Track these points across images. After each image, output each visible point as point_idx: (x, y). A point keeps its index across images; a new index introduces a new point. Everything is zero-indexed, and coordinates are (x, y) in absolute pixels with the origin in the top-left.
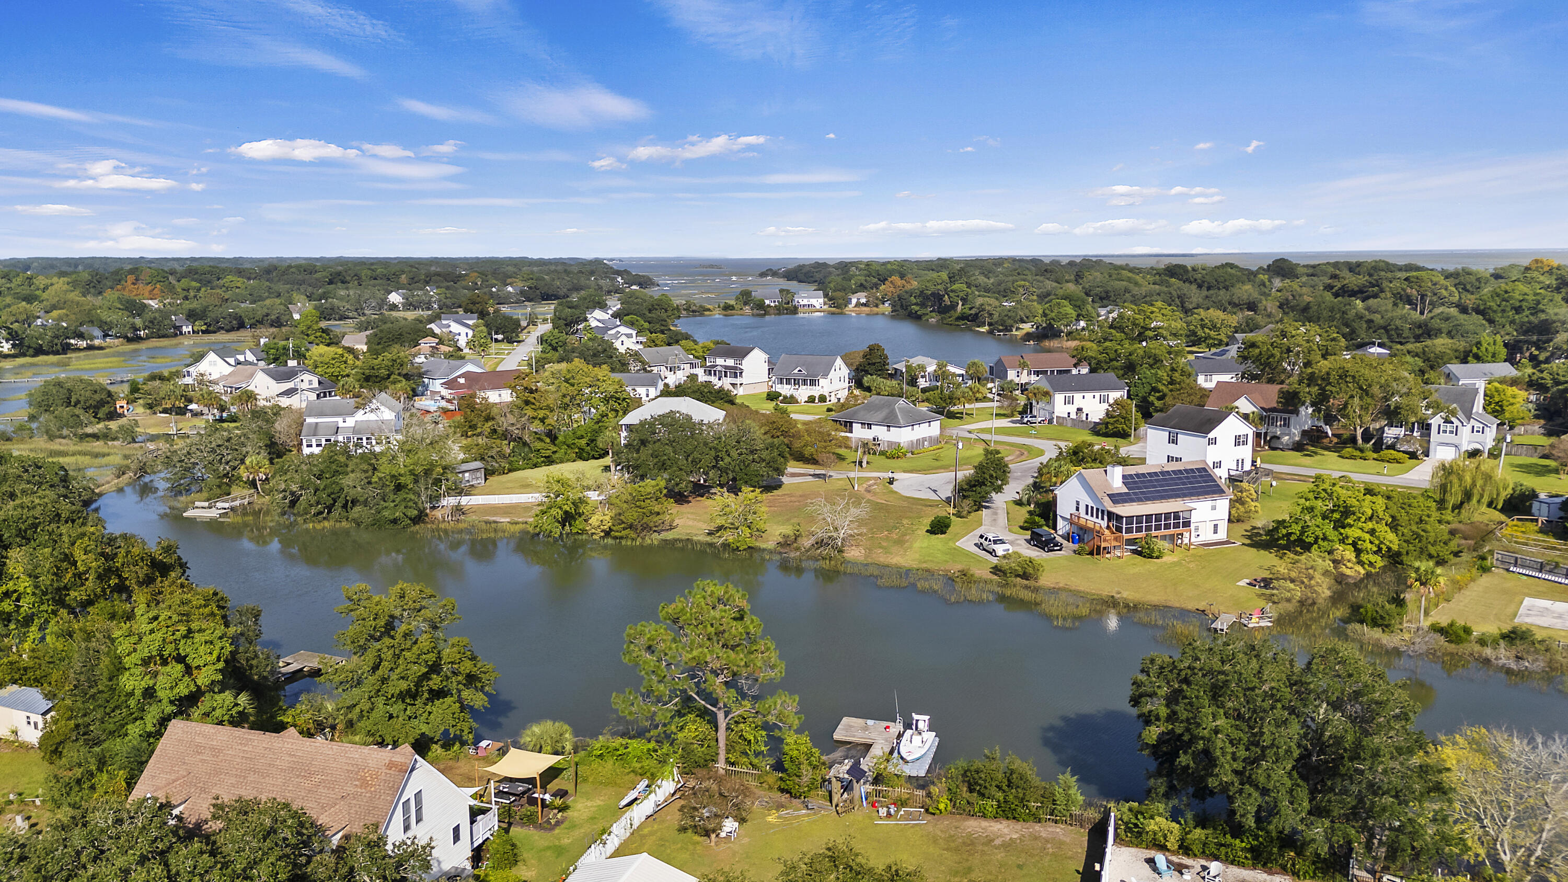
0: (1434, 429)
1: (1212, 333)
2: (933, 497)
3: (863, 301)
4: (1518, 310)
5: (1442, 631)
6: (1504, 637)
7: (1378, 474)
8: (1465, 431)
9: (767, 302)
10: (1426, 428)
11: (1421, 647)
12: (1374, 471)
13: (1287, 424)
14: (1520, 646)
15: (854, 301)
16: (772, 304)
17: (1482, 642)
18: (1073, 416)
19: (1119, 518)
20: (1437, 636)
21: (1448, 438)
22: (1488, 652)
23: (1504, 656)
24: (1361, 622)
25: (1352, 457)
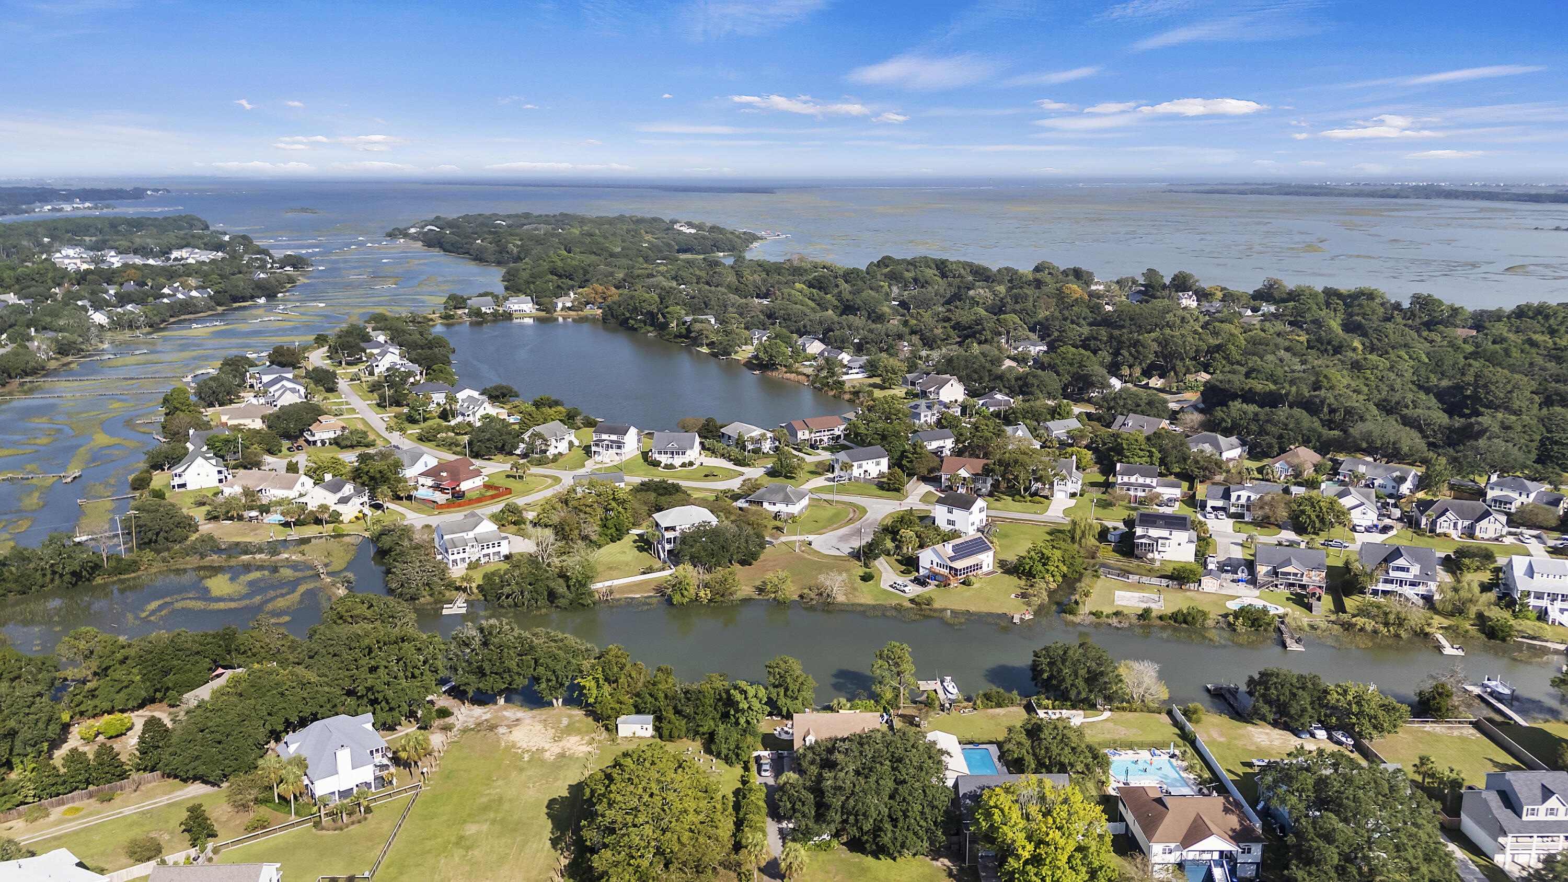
0: (1055, 483)
1: (893, 376)
2: (837, 553)
3: (569, 304)
4: (1071, 365)
5: (1094, 614)
6: (1114, 614)
7: (1035, 513)
8: (1069, 483)
9: (483, 309)
10: (1052, 484)
11: (1087, 622)
12: (1033, 511)
13: (985, 482)
14: (1120, 617)
15: (560, 305)
16: (488, 311)
17: (1108, 616)
18: (862, 476)
19: (956, 570)
20: (1092, 616)
21: (1062, 487)
22: (1110, 621)
23: (1114, 621)
24: (1065, 613)
25: (1019, 501)
